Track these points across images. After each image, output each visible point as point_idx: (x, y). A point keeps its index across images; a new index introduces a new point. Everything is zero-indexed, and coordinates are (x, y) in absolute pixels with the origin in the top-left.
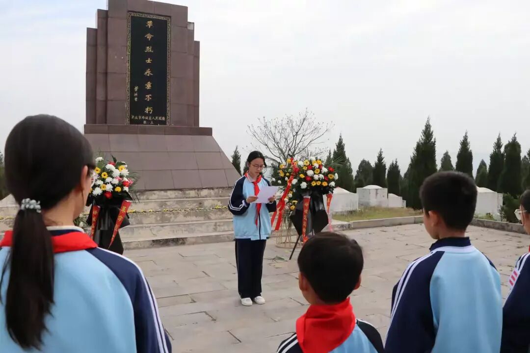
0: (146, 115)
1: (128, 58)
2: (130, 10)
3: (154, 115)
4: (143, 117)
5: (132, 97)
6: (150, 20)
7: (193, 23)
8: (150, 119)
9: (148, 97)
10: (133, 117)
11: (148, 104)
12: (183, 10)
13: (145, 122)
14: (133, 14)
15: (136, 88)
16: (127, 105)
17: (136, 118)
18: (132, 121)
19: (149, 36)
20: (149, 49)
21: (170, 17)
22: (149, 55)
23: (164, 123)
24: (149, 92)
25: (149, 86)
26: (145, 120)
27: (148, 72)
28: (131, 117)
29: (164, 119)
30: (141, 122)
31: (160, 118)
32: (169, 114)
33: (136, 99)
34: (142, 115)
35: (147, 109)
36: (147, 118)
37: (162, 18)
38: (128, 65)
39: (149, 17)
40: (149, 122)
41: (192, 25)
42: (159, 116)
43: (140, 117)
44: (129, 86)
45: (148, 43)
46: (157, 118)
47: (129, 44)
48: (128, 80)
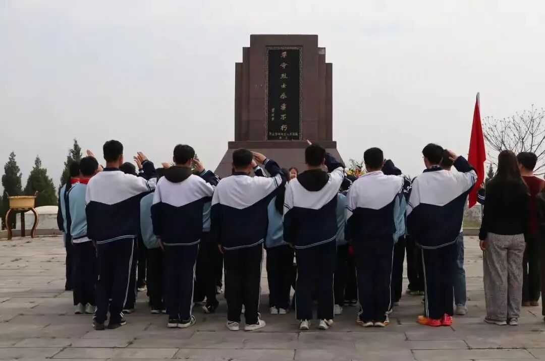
0: (280, 131)
1: (267, 85)
2: (267, 45)
3: (288, 132)
4: (279, 134)
5: (270, 117)
6: (284, 51)
7: (325, 48)
8: (285, 135)
9: (283, 117)
10: (270, 133)
11: (283, 122)
12: (314, 38)
13: (280, 138)
14: (270, 48)
15: (273, 110)
16: (266, 126)
17: (273, 135)
18: (270, 138)
19: (284, 65)
20: (284, 76)
21: (302, 46)
22: (284, 81)
23: (297, 138)
24: (284, 112)
25: (284, 107)
26: (280, 136)
27: (283, 96)
28: (269, 134)
29: (297, 134)
30: (277, 138)
31: (293, 134)
32: (301, 129)
33: (273, 119)
34: (278, 132)
35: (282, 127)
36: (282, 134)
37: (295, 48)
38: (266, 91)
39: (283, 49)
40: (283, 138)
41: (323, 50)
42: (292, 131)
43: (276, 134)
44: (266, 109)
45: (282, 71)
46: (291, 134)
47: (267, 73)
48: (266, 103)
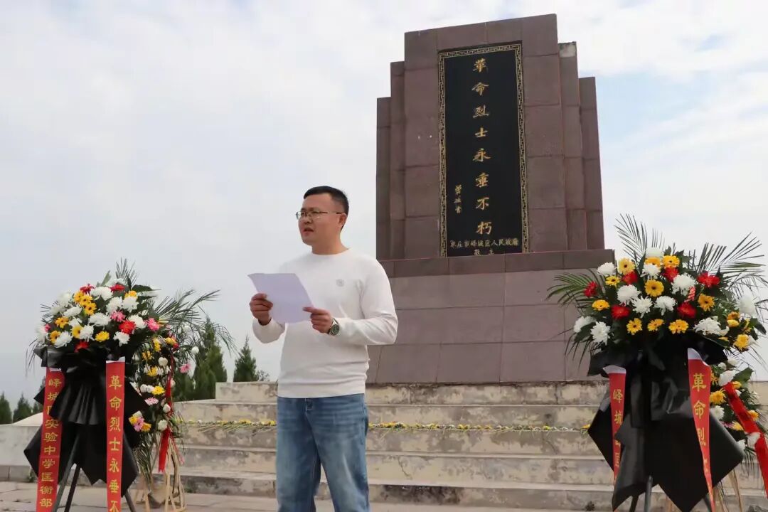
0: (479, 238)
1: (442, 135)
2: (441, 49)
3: (495, 236)
4: (474, 243)
5: (450, 207)
6: (479, 57)
7: (574, 43)
8: (487, 244)
9: (483, 203)
10: (453, 244)
11: (484, 216)
12: (548, 23)
13: (477, 252)
14: (447, 55)
15: (458, 189)
16: (441, 224)
17: (460, 245)
18: (451, 252)
19: (480, 88)
20: (480, 111)
21: (520, 42)
22: (481, 122)
23: (518, 249)
24: (482, 192)
25: (483, 181)
26: (477, 247)
27: (481, 155)
28: (449, 244)
29: (515, 242)
30: (470, 251)
31: (508, 242)
32: (526, 232)
33: (458, 209)
34: (470, 240)
35: (481, 227)
36: (481, 244)
37: (505, 48)
38: (442, 148)
39: (478, 53)
40: (484, 251)
41: (571, 48)
42: (505, 237)
43: (467, 244)
44: (443, 187)
45: (478, 100)
46: (501, 242)
47: (442, 109)
48: (442, 175)
